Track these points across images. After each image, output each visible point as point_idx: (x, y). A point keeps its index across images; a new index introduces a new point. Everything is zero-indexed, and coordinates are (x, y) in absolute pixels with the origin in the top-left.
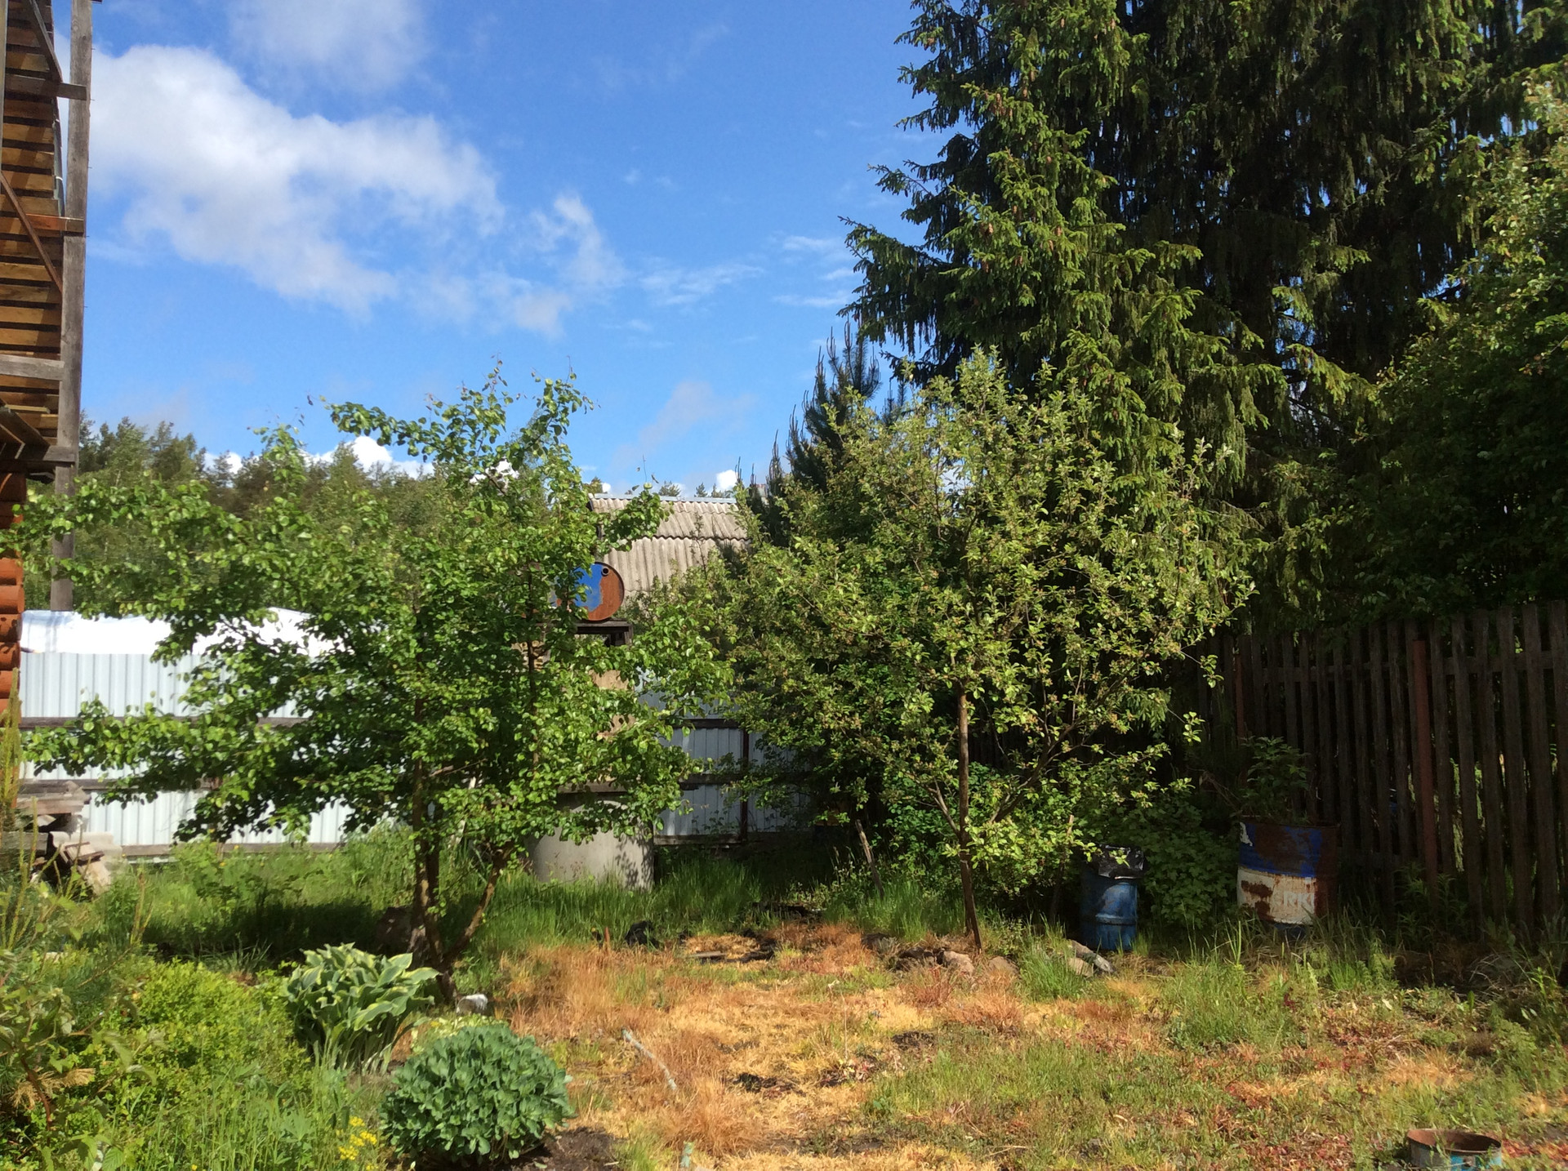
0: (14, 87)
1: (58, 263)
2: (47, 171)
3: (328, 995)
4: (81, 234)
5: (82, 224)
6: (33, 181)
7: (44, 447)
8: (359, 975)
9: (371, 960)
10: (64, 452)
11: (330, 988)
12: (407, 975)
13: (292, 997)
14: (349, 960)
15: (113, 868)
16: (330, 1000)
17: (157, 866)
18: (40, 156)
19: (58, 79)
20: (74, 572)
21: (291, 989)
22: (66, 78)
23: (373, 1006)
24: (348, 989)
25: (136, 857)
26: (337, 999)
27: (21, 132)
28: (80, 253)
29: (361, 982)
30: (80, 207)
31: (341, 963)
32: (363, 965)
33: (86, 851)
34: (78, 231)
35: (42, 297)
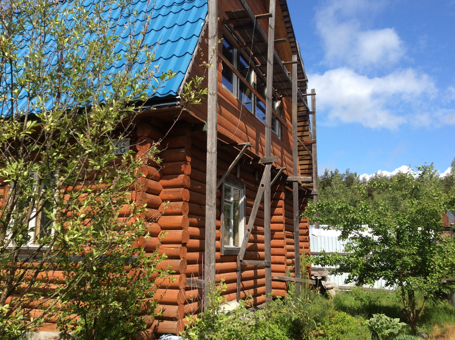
0: (300, 115)
1: (311, 150)
2: (308, 131)
3: (378, 325)
4: (315, 143)
5: (316, 141)
6: (305, 133)
7: (311, 191)
8: (386, 322)
9: (389, 319)
10: (315, 192)
11: (378, 324)
12: (398, 324)
13: (369, 325)
14: (383, 317)
15: (336, 291)
16: (378, 326)
17: (347, 292)
18: (306, 128)
19: (309, 111)
20: (319, 220)
21: (370, 323)
22: (311, 110)
23: (389, 330)
24: (382, 324)
25: (342, 289)
26: (380, 326)
27: (302, 124)
28: (316, 147)
29: (386, 323)
30: (315, 137)
31: (381, 318)
32: (386, 319)
33: (329, 286)
34: (315, 142)
35: (309, 158)
